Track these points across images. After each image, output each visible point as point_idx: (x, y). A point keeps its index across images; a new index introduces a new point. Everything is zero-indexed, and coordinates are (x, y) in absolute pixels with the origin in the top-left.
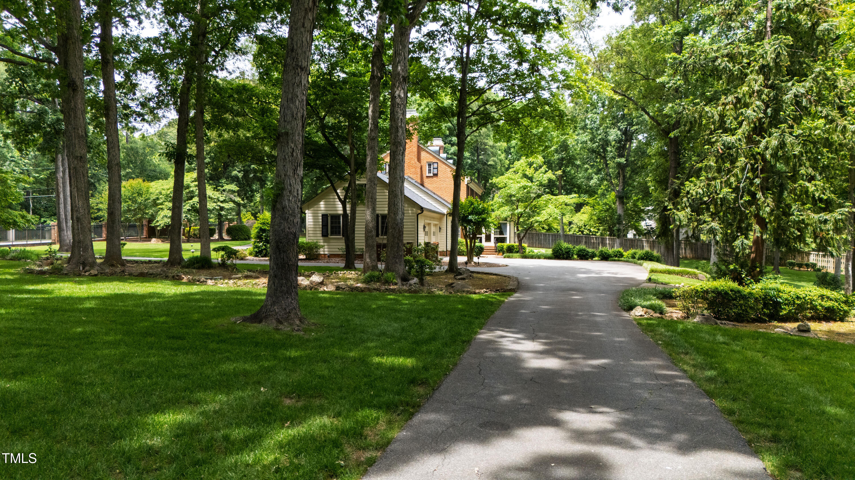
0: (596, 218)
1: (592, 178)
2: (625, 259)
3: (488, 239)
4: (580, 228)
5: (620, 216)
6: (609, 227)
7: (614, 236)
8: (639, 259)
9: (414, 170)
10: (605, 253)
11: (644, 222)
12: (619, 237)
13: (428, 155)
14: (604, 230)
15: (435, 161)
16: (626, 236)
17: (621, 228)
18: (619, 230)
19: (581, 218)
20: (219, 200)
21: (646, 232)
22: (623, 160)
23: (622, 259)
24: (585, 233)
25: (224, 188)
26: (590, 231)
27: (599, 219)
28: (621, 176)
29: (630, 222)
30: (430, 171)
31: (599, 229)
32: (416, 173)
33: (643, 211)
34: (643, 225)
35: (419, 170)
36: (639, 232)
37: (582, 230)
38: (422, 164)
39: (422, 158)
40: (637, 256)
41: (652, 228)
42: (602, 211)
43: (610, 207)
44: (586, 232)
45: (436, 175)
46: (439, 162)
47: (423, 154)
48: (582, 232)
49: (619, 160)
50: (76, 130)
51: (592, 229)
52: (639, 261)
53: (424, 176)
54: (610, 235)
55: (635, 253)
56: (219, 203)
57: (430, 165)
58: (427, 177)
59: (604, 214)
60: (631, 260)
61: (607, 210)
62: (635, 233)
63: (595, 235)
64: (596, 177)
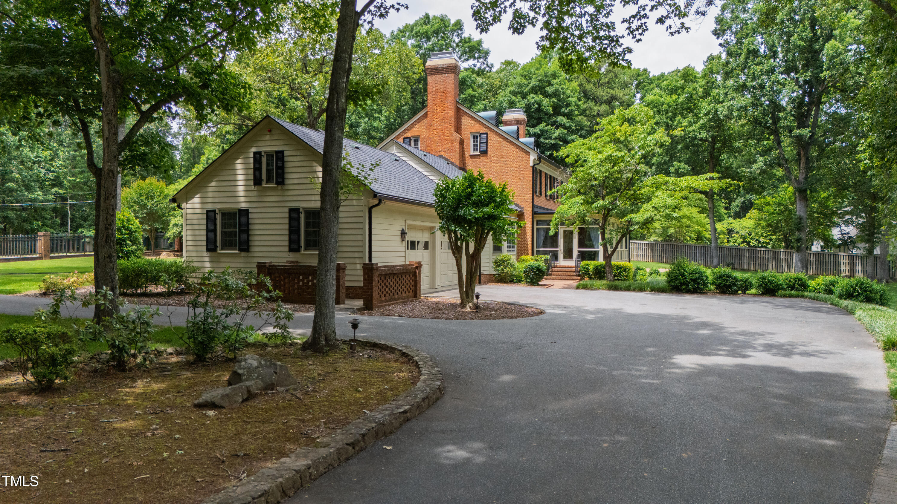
0: (765, 224)
1: (755, 162)
2: (811, 294)
3: (568, 254)
4: (744, 238)
5: (801, 218)
6: (785, 237)
7: (792, 248)
8: (841, 296)
9: (449, 145)
10: (771, 282)
11: (839, 229)
12: (798, 250)
13: (472, 122)
14: (778, 240)
15: (483, 130)
16: (810, 250)
17: (803, 236)
18: (798, 240)
19: (745, 224)
21: (840, 242)
22: (806, 132)
23: (806, 294)
24: (751, 244)
26: (759, 242)
27: (769, 225)
28: (803, 160)
29: (815, 229)
30: (475, 148)
31: (771, 240)
32: (452, 151)
33: (835, 213)
34: (835, 233)
35: (457, 146)
36: (828, 242)
37: (747, 240)
38: (464, 137)
39: (463, 127)
40: (837, 290)
41: (850, 238)
42: (773, 213)
43: (786, 208)
44: (753, 243)
45: (484, 153)
46: (489, 132)
47: (466, 121)
48: (748, 243)
49: (799, 131)
51: (762, 240)
52: (845, 303)
53: (467, 155)
54: (787, 247)
55: (832, 284)
57: (475, 138)
58: (472, 156)
59: (776, 218)
60: (823, 296)
61: (782, 212)
62: (822, 244)
63: (766, 247)
64: (762, 159)
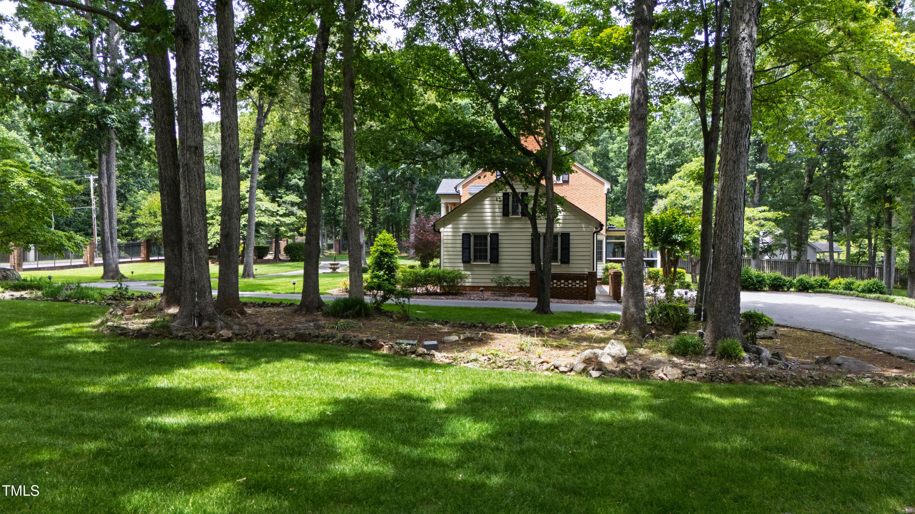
2: (833, 291)
10: (806, 282)
20: (277, 214)
23: (828, 290)
25: (284, 199)
30: (558, 178)
40: (857, 287)
45: (566, 182)
50: (188, 105)
56: (278, 218)
